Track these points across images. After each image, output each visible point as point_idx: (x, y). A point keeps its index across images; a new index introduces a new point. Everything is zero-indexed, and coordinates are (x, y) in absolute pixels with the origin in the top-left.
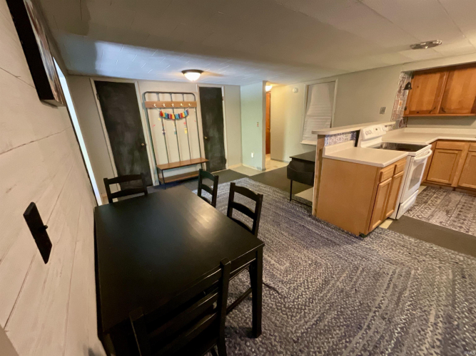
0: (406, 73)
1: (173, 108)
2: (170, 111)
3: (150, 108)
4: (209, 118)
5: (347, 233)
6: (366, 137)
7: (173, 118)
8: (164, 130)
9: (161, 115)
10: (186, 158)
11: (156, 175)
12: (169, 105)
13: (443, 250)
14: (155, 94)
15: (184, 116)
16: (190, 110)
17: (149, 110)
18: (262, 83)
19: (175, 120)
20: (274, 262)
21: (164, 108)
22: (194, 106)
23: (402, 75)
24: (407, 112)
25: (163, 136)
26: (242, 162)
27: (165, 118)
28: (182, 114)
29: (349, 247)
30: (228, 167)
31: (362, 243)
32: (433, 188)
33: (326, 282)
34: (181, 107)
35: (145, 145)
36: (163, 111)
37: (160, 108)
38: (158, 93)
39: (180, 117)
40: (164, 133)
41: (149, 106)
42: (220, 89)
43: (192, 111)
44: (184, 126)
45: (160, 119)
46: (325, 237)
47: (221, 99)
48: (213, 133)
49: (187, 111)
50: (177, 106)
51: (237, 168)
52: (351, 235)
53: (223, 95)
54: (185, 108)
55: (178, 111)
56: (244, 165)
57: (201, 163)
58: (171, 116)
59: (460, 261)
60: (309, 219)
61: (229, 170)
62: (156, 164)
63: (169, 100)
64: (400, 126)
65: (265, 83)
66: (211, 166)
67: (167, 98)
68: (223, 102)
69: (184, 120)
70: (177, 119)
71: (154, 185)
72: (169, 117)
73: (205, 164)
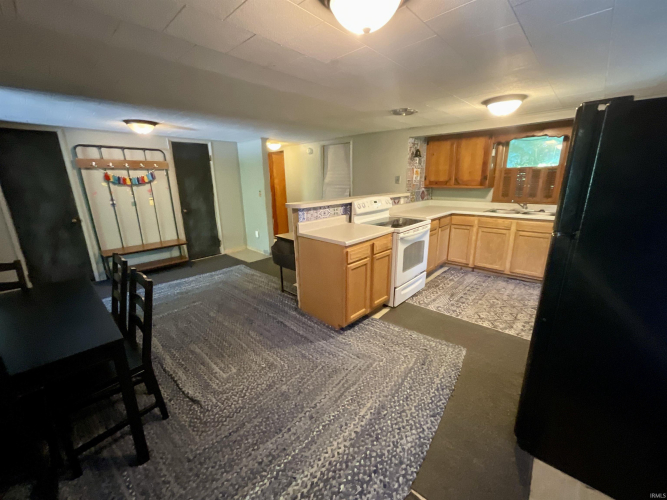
0: (416, 138)
1: (128, 170)
2: (123, 174)
3: (87, 169)
4: (191, 184)
5: (328, 327)
6: (359, 211)
7: (128, 182)
8: (112, 200)
9: (107, 178)
10: (153, 239)
11: (101, 265)
12: (119, 166)
13: (421, 336)
14: (95, 149)
15: (146, 180)
16: (156, 173)
17: (84, 172)
18: (260, 141)
19: (131, 186)
20: (218, 370)
21: (112, 169)
22: (162, 167)
23: (411, 140)
24: (427, 183)
25: (112, 208)
26: (245, 243)
27: (114, 183)
28: (143, 177)
29: (323, 343)
30: (224, 250)
31: (340, 338)
32: (454, 269)
33: (270, 387)
34: (141, 169)
35: (79, 221)
36: (110, 173)
37: (105, 169)
38: (100, 147)
39: (141, 182)
40: (113, 205)
41: (83, 166)
42: (205, 146)
43: (160, 175)
44: (148, 195)
45: (105, 184)
46: (301, 333)
47: (207, 159)
48: (197, 204)
49: (152, 175)
50: (135, 165)
51: (238, 252)
52: (331, 329)
53: (210, 153)
54: (148, 170)
55: (136, 174)
56: (249, 248)
57: (179, 246)
58: (124, 180)
59: (431, 347)
60: (294, 313)
61: (225, 255)
62: (100, 248)
63: (122, 158)
64: (423, 198)
65: (264, 140)
66: (197, 249)
67: (117, 155)
68: (211, 162)
69: (147, 187)
70: (136, 185)
71: (97, 279)
72: (120, 182)
73: (185, 246)
